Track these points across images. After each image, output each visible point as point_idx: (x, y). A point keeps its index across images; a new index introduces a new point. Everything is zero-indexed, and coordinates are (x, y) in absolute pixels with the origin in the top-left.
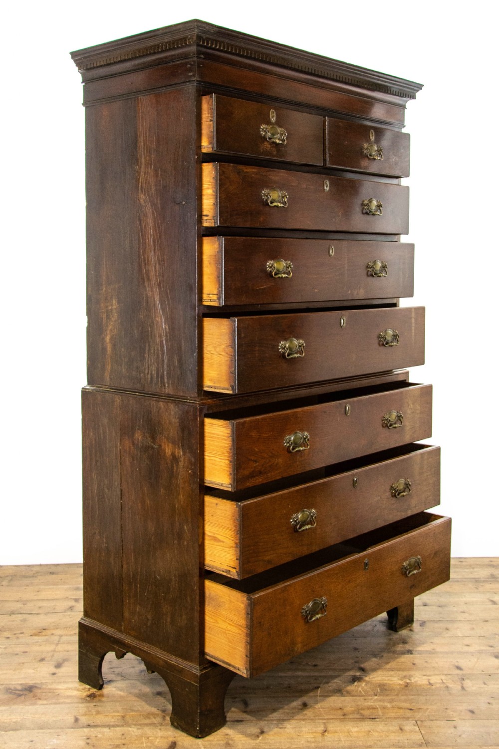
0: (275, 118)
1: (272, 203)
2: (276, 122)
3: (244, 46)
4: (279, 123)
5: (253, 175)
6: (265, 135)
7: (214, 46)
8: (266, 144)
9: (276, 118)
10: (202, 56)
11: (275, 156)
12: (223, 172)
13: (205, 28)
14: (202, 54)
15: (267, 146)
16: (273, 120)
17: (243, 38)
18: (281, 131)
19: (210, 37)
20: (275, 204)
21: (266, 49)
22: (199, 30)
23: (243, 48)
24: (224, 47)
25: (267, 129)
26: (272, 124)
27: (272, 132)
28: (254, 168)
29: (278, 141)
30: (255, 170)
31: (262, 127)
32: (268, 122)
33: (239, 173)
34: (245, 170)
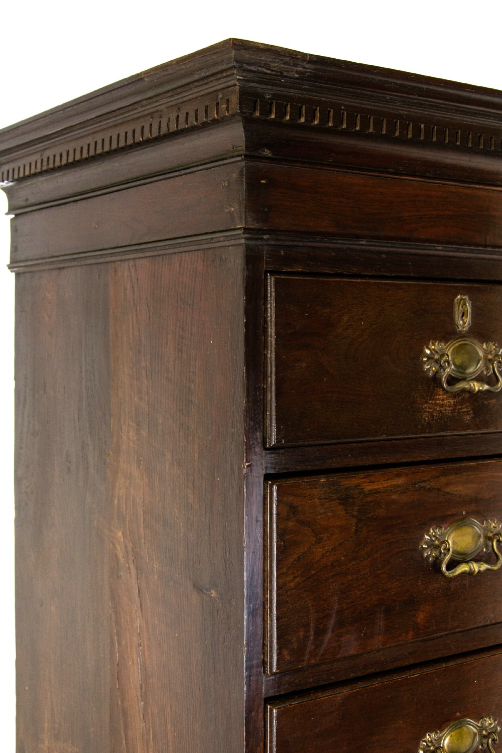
0: (468, 319)
1: (452, 565)
2: (470, 329)
3: (404, 111)
4: (480, 332)
5: (394, 497)
6: (436, 372)
7: (303, 120)
8: (440, 396)
9: (473, 318)
10: (267, 153)
11: (468, 427)
12: (293, 509)
13: (267, 66)
14: (268, 146)
15: (443, 401)
16: (464, 323)
17: (400, 89)
18: (487, 353)
19: (293, 92)
20: (463, 568)
21: (476, 114)
22: (249, 75)
23: (400, 117)
24: (338, 120)
25: (442, 356)
26: (462, 336)
27: (458, 362)
28: (398, 476)
29: (477, 386)
30: (401, 481)
31: (428, 352)
32: (448, 333)
33: (345, 500)
34: (368, 488)
